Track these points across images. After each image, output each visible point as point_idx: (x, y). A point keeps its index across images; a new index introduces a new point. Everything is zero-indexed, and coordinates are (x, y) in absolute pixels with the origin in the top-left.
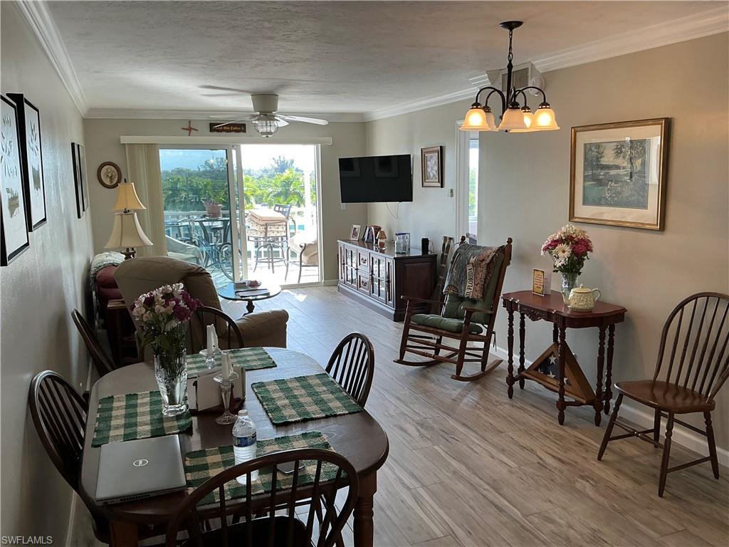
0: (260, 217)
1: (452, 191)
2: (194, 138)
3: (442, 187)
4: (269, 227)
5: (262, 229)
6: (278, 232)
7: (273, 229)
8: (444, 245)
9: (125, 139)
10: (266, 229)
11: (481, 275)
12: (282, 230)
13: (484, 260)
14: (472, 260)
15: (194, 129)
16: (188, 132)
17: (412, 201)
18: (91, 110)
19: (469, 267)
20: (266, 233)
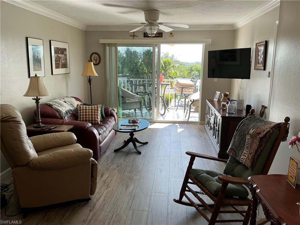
0: (180, 83)
1: (269, 73)
2: (136, 41)
3: (265, 69)
4: (184, 89)
5: (180, 89)
6: (189, 92)
7: (186, 90)
8: (261, 111)
9: (102, 41)
10: (182, 90)
11: (255, 146)
12: (191, 91)
13: (259, 133)
14: (251, 131)
15: (136, 36)
16: (133, 37)
17: (249, 78)
18: (88, 26)
19: (248, 137)
20: (182, 92)
